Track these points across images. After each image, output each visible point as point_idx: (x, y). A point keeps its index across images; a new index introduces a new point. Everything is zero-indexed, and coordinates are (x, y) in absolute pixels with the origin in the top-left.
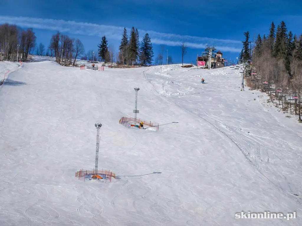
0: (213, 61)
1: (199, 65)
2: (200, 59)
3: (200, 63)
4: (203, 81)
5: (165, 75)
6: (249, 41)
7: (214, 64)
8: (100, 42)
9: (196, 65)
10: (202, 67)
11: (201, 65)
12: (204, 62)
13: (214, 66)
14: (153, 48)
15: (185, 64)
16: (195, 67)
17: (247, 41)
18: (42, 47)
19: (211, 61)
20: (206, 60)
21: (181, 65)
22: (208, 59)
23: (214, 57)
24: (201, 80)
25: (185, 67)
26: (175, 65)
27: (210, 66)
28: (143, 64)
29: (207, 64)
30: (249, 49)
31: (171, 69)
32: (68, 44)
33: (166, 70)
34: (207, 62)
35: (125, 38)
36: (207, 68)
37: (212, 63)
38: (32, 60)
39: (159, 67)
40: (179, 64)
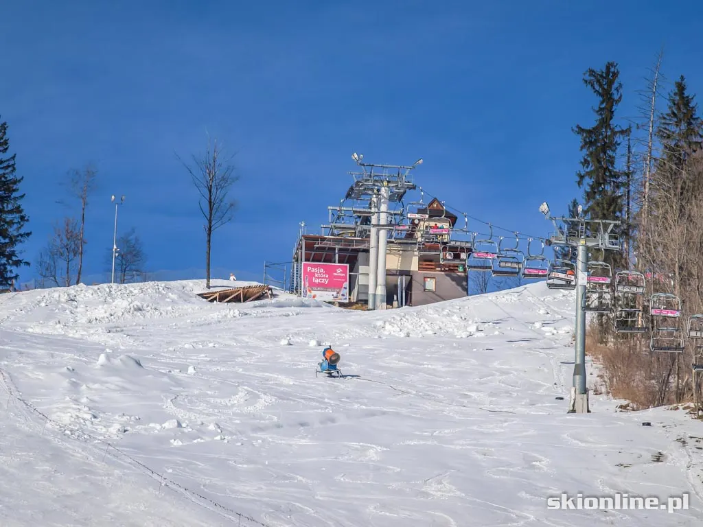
0: (395, 263)
1: (313, 285)
2: (317, 252)
3: (318, 271)
4: (332, 363)
5: (98, 336)
6: (617, 122)
7: (401, 281)
9: (294, 289)
10: (329, 295)
11: (322, 286)
12: (341, 270)
13: (402, 292)
15: (219, 285)
16: (284, 296)
17: (605, 123)
19: (381, 258)
20: (353, 257)
21: (199, 286)
22: (367, 251)
23: (404, 240)
24: (321, 359)
25: (223, 297)
26: (162, 284)
27: (381, 291)
29: (361, 280)
30: (616, 176)
31: (137, 303)
33: (100, 312)
34: (362, 269)
37: (389, 273)
39: (58, 294)
40: (189, 283)
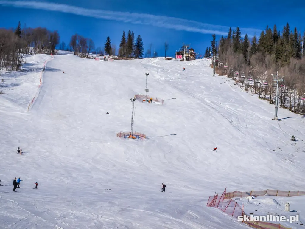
0: (187, 55)
1: (178, 58)
2: (178, 54)
3: (178, 56)
4: (184, 69)
5: (155, 65)
7: (188, 58)
8: (105, 41)
9: (175, 58)
10: (180, 59)
11: (179, 58)
12: (181, 56)
13: (188, 59)
14: (143, 46)
15: (167, 58)
16: (174, 59)
17: (214, 41)
18: (63, 44)
19: (186, 55)
20: (182, 54)
21: (164, 58)
22: (184, 54)
23: (188, 53)
24: (183, 69)
25: (167, 59)
26: (160, 57)
27: (186, 59)
28: (137, 57)
29: (183, 57)
30: (215, 47)
31: (158, 60)
32: (83, 42)
33: (154, 61)
34: (183, 56)
35: (124, 39)
36: (183, 60)
37: (187, 57)
38: (57, 54)
39: (149, 59)
40: (163, 57)
